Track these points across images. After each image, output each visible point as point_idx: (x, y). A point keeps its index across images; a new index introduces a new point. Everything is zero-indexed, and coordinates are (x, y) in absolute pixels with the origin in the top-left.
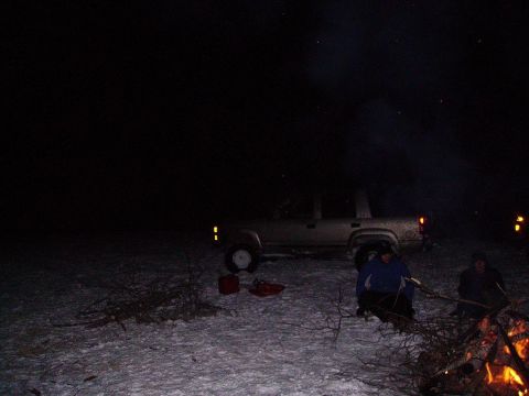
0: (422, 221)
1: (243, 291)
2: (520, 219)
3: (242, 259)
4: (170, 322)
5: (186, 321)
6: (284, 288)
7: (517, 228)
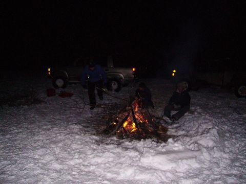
0: (134, 69)
1: (57, 95)
2: (175, 71)
3: (60, 83)
4: (22, 106)
5: (28, 106)
6: (73, 94)
7: (173, 74)
